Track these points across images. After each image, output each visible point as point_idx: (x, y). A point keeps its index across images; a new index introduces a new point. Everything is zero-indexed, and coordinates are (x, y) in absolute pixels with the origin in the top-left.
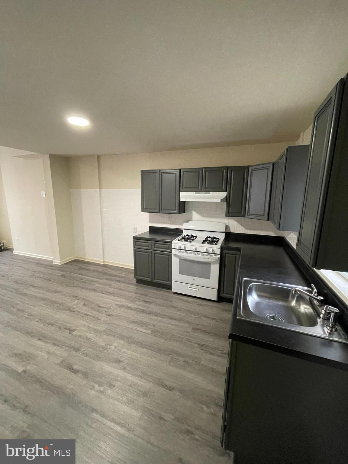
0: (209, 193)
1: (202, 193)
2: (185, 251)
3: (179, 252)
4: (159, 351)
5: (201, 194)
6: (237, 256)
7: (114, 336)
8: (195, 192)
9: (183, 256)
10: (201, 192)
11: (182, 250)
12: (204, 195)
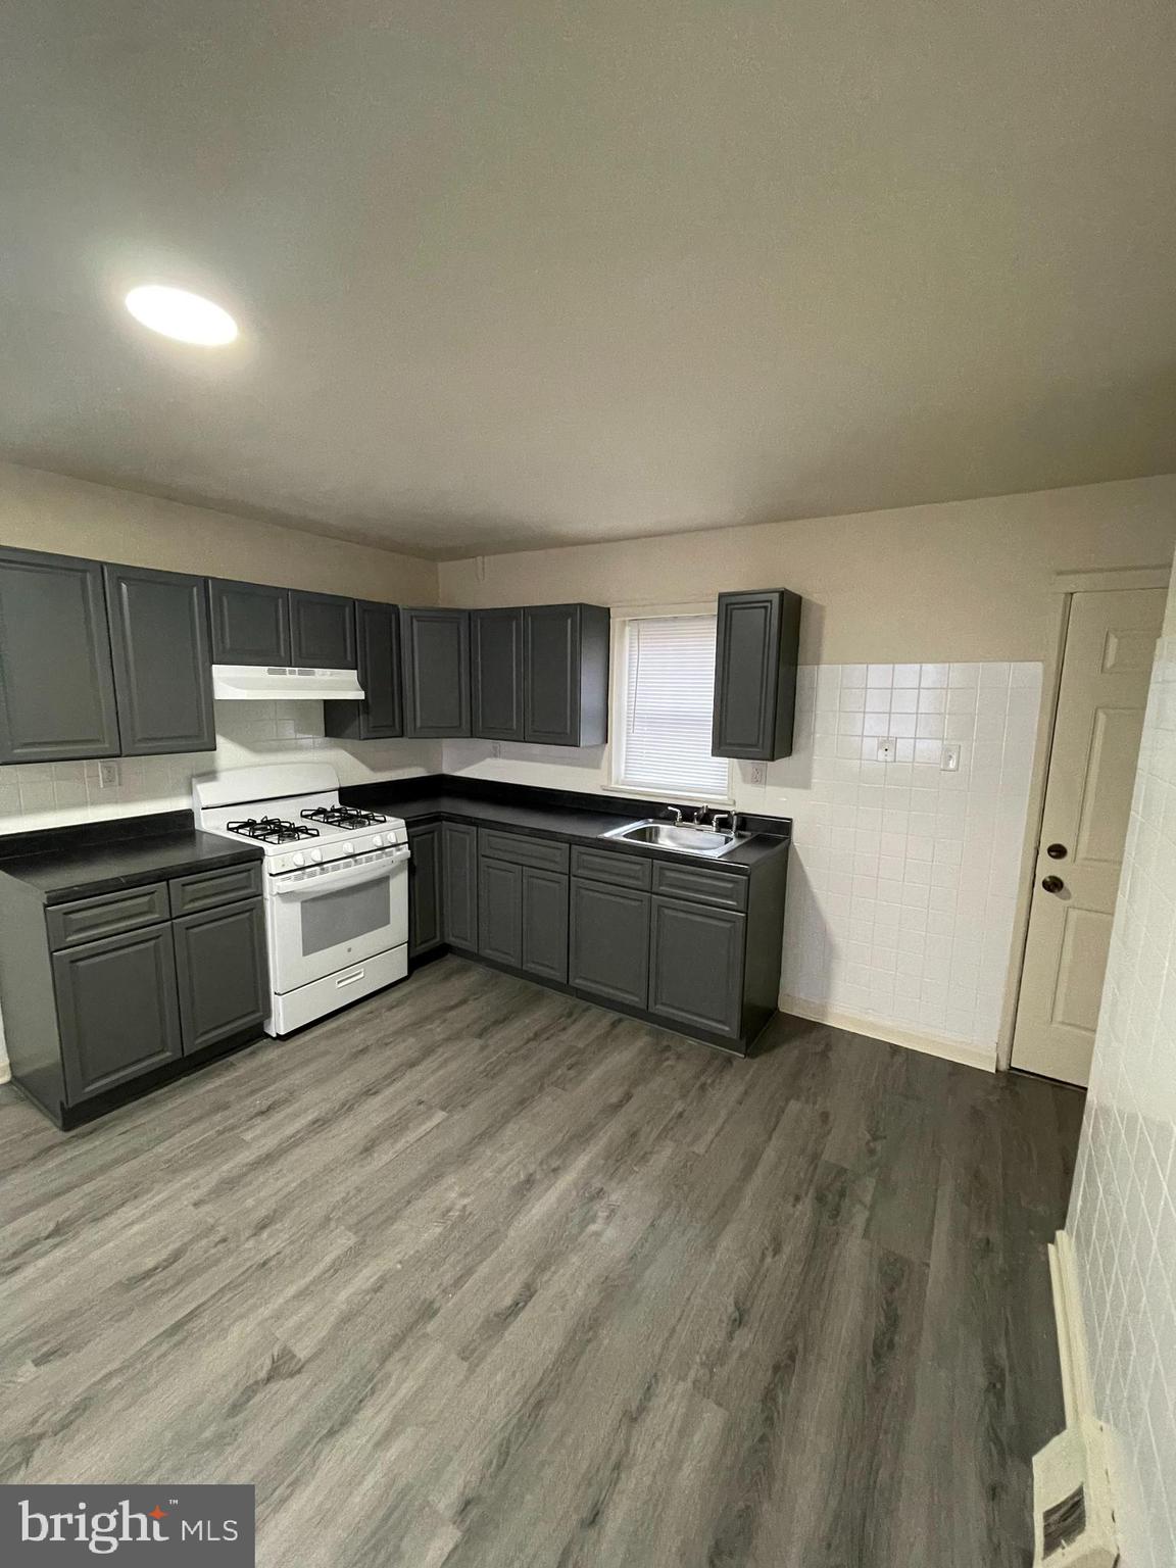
0: (313, 674)
1: (291, 673)
2: (317, 868)
3: (297, 878)
4: (522, 1103)
5: (288, 676)
6: (436, 834)
7: (409, 1202)
8: (267, 668)
9: (311, 890)
10: (287, 669)
11: (308, 870)
12: (297, 676)
